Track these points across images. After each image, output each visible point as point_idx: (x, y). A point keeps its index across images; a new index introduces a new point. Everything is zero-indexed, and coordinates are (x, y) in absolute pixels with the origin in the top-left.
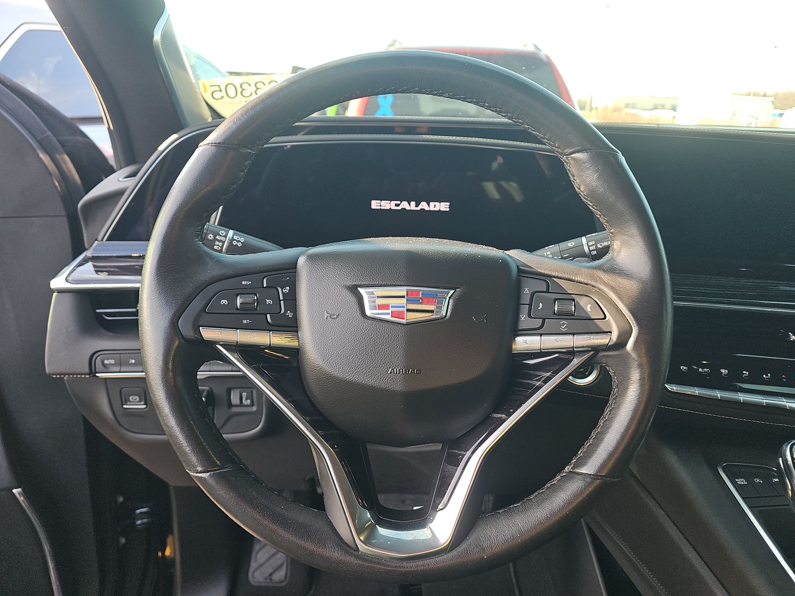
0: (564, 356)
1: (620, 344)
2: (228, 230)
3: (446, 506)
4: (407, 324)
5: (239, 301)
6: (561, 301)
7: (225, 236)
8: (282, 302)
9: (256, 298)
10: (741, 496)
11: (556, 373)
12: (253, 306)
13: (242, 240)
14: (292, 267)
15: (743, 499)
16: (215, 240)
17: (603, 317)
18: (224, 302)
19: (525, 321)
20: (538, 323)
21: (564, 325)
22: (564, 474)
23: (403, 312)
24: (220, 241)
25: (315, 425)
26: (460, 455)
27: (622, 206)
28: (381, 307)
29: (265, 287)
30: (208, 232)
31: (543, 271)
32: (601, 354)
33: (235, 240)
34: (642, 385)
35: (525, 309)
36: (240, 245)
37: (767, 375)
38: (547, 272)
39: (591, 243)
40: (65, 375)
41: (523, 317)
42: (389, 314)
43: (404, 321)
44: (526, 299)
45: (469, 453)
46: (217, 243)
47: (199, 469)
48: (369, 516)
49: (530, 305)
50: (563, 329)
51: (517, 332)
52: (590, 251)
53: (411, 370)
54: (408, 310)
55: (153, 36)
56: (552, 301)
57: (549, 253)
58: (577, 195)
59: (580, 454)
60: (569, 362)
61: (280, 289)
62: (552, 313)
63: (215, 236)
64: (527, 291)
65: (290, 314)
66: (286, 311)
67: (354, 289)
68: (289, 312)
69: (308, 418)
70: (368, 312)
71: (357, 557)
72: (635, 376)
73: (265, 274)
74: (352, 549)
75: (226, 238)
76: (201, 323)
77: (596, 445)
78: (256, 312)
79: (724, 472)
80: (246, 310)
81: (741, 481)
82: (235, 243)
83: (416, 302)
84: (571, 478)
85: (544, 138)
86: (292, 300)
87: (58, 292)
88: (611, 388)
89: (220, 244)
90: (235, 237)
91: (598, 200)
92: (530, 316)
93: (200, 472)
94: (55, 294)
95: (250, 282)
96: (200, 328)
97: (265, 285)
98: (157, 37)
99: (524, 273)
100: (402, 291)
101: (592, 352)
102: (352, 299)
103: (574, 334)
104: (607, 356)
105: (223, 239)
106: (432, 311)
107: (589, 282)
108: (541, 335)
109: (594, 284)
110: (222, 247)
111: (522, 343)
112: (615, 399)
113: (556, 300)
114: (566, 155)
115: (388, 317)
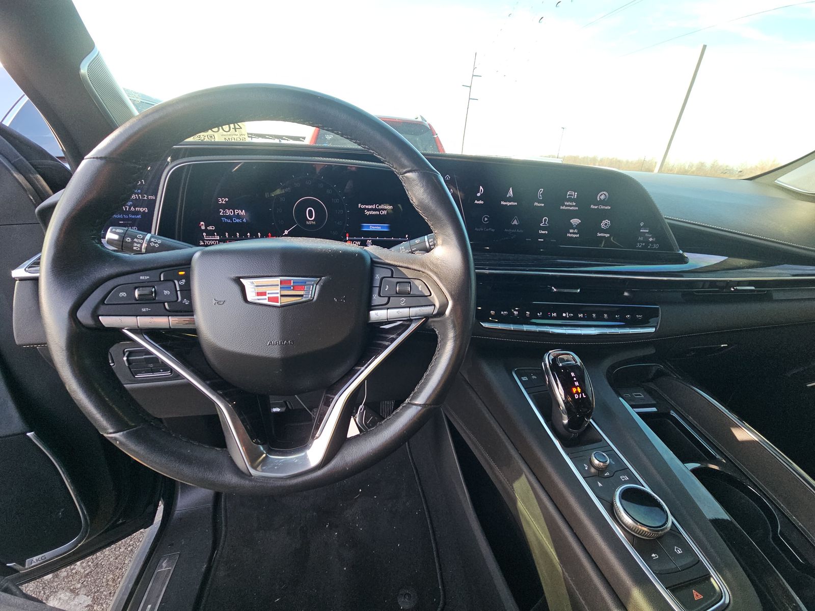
0: (406, 323)
1: (441, 313)
2: (146, 233)
3: (320, 434)
4: (282, 306)
5: (137, 293)
6: (402, 284)
7: (143, 239)
8: (179, 293)
9: (153, 290)
10: (524, 387)
11: (399, 335)
12: (150, 297)
13: (159, 241)
14: (186, 264)
15: (525, 389)
16: (133, 242)
17: (429, 294)
18: (123, 294)
19: (376, 299)
20: (385, 300)
21: (403, 301)
22: (405, 405)
23: (277, 298)
24: (138, 243)
25: (214, 387)
26: (331, 398)
27: (440, 213)
28: (259, 294)
29: (163, 281)
30: (126, 236)
31: (389, 262)
32: (430, 320)
33: (153, 242)
34: (455, 341)
35: (376, 290)
36: (157, 245)
37: (540, 313)
38: (391, 262)
39: (430, 240)
40: (37, 344)
41: (375, 296)
42: (266, 299)
43: (279, 304)
44: (377, 283)
45: (336, 397)
46: (136, 245)
47: (111, 431)
48: (262, 448)
49: (380, 287)
50: (402, 304)
51: (371, 307)
52: (430, 246)
53: (285, 342)
54: (282, 296)
55: (79, 69)
56: (395, 284)
57: (403, 247)
58: (411, 205)
59: (416, 390)
60: (408, 326)
61: (176, 282)
62: (395, 293)
63: (132, 239)
64: (378, 277)
65: (186, 302)
66: (182, 299)
67: (237, 280)
68: (185, 300)
69: (208, 382)
70: (249, 299)
71: (250, 480)
72: (451, 334)
73: (162, 270)
74: (247, 475)
75: (144, 240)
76: (100, 313)
77: (425, 384)
78: (154, 301)
79: (516, 373)
80: (143, 300)
81: (525, 379)
82: (152, 244)
83: (288, 288)
84: (409, 408)
85: (386, 161)
86: (187, 291)
87: (19, 280)
88: (437, 344)
89: (139, 245)
90: (153, 240)
91: (426, 208)
92: (379, 295)
93: (111, 433)
94: (17, 282)
95: (148, 277)
96: (100, 317)
97: (162, 279)
98: (84, 70)
99: (375, 263)
100: (277, 280)
101: (424, 319)
102: (236, 289)
103: (410, 307)
104: (434, 321)
105: (141, 241)
106: (302, 296)
107: (421, 269)
108: (388, 309)
109: (423, 270)
110: (141, 248)
111: (376, 315)
112: (438, 351)
113: (397, 283)
114: (402, 175)
115: (266, 302)
